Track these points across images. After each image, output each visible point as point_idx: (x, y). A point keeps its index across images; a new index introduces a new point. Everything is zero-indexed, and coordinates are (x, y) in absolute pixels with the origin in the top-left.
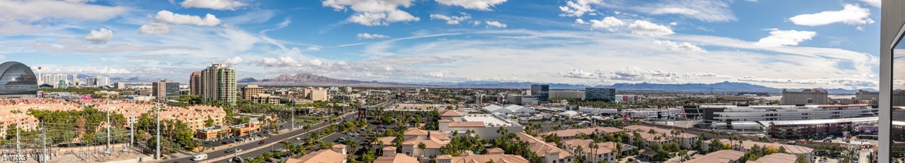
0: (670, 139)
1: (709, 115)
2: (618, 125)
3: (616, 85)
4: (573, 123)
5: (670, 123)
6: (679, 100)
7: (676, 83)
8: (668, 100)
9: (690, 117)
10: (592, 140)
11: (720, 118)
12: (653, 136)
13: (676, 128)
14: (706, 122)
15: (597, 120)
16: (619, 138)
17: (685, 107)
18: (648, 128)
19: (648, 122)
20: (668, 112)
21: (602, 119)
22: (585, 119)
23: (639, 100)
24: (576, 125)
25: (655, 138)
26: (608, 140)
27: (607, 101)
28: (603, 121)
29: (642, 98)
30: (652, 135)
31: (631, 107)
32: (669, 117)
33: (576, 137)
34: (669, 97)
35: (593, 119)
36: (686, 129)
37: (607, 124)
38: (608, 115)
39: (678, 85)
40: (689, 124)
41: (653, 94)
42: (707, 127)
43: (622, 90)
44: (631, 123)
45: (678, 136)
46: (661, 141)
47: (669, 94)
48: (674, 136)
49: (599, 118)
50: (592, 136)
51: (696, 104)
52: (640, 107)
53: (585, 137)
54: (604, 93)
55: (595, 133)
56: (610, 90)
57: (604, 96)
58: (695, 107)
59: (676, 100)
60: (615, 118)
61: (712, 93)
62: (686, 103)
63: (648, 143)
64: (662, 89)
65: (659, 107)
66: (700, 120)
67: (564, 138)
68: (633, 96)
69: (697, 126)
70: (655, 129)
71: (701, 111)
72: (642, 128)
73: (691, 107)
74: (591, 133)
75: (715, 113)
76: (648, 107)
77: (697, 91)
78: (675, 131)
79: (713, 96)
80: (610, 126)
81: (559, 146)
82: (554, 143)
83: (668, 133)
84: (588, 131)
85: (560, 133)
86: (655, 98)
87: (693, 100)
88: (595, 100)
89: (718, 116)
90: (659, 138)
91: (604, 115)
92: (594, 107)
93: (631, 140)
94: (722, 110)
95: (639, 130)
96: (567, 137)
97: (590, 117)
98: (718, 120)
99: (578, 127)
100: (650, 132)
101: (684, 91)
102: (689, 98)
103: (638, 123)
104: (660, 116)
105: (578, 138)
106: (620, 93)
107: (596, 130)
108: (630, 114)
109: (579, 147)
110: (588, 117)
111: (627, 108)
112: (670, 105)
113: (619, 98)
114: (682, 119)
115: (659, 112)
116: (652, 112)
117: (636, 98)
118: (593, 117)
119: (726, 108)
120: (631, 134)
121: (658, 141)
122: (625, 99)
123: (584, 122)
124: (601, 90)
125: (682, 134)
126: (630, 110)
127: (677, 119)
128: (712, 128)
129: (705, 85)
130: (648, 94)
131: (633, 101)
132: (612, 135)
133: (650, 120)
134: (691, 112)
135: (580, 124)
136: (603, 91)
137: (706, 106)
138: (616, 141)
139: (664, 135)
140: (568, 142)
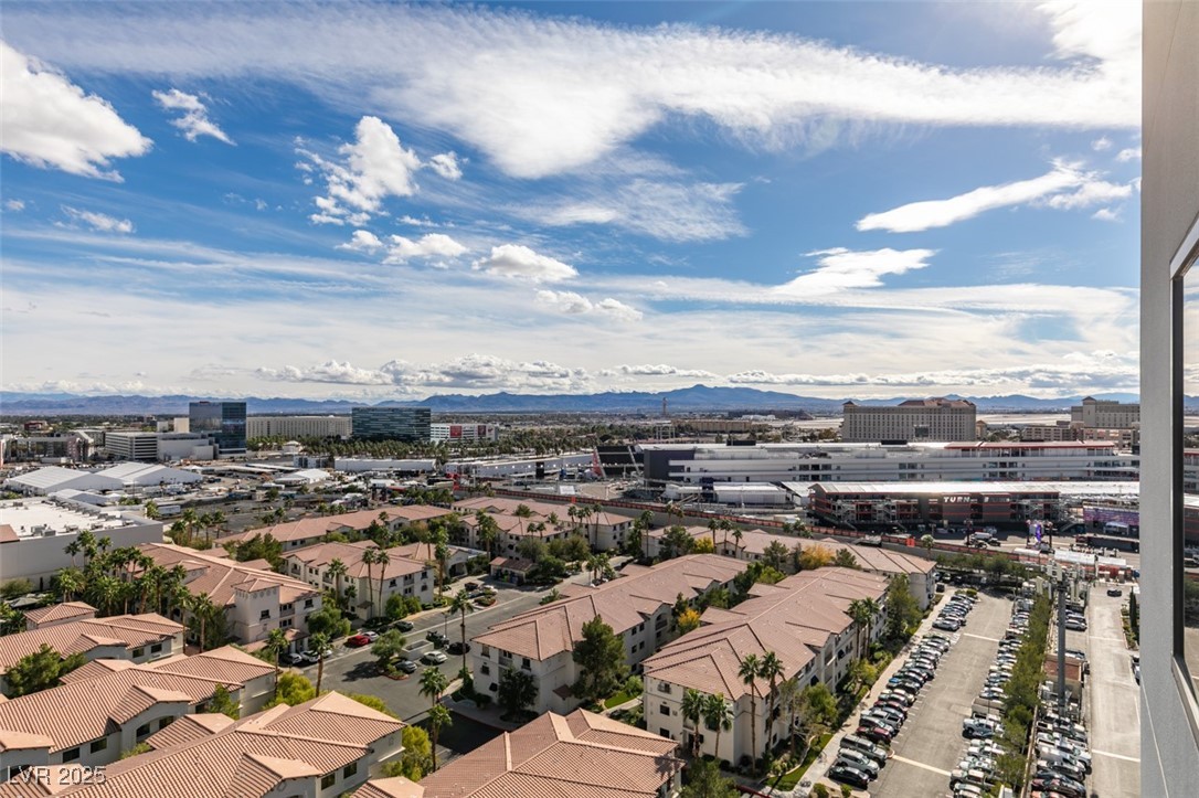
0: (567, 529)
1: (659, 467)
2: (438, 499)
3: (434, 399)
4: (317, 502)
5: (566, 490)
6: (586, 432)
7: (580, 392)
8: (559, 433)
9: (613, 473)
10: (371, 543)
11: (685, 475)
12: (526, 522)
13: (580, 500)
14: (652, 484)
15: (384, 490)
16: (443, 533)
17: (600, 449)
18: (513, 504)
19: (512, 489)
20: (560, 463)
21: (398, 486)
22: (352, 489)
23: (491, 436)
24: (327, 506)
25: (531, 528)
26: (414, 540)
27: (408, 439)
28: (400, 491)
29: (498, 430)
30: (523, 519)
31: (470, 454)
32: (562, 474)
33: (328, 538)
34: (563, 426)
35: (374, 488)
36: (604, 503)
37: (411, 497)
38: (415, 474)
39: (585, 398)
40: (610, 490)
41: (523, 419)
42: (654, 496)
43: (447, 410)
44: (472, 492)
45: (584, 521)
46: (545, 533)
47: (562, 419)
48: (577, 520)
49: (388, 483)
50: (372, 532)
51: (626, 441)
52: (492, 453)
53: (351, 536)
54: (400, 421)
55: (380, 523)
56: (418, 411)
57: (401, 429)
58: (625, 448)
59: (580, 432)
60: (430, 483)
61: (665, 415)
62: (604, 438)
63: (514, 541)
64: (543, 408)
65: (539, 451)
66: (637, 481)
67: (294, 543)
68: (475, 425)
69: (630, 495)
70: (530, 504)
71: (640, 457)
72: (499, 502)
73: (616, 448)
74: (367, 525)
75: (672, 463)
76: (513, 452)
77: (628, 409)
78: (578, 509)
79: (666, 422)
80: (418, 503)
81: (280, 567)
82: (263, 562)
83: (561, 512)
84: (361, 519)
85: (281, 532)
86: (528, 429)
87: (621, 432)
88: (378, 438)
89: (680, 469)
90: (541, 528)
91: (402, 475)
92: (375, 455)
93: (473, 536)
94: (689, 455)
95: (492, 510)
96: (303, 541)
97: (366, 482)
98: (681, 479)
99: (332, 511)
100: (517, 514)
101: (598, 410)
102: (611, 427)
103: (487, 492)
104: (540, 474)
105: (331, 540)
106: (443, 419)
107: (383, 515)
108: (467, 470)
109: (335, 565)
110: (360, 484)
111: (462, 455)
112: (566, 444)
113: (439, 432)
114: (594, 479)
115: (538, 464)
116: (521, 463)
117: (482, 431)
118: (373, 481)
119: (700, 451)
120: (472, 520)
121: (537, 534)
122: (455, 433)
123: (348, 496)
124: (394, 413)
125: (594, 515)
126: (468, 461)
127: (583, 479)
128: (666, 500)
129: (648, 394)
130: (512, 419)
131: (476, 437)
132: (424, 525)
133: (517, 484)
134: (614, 460)
135: (337, 502)
136: (398, 416)
137: (650, 447)
138: (434, 541)
139: (553, 519)
140: (304, 555)
